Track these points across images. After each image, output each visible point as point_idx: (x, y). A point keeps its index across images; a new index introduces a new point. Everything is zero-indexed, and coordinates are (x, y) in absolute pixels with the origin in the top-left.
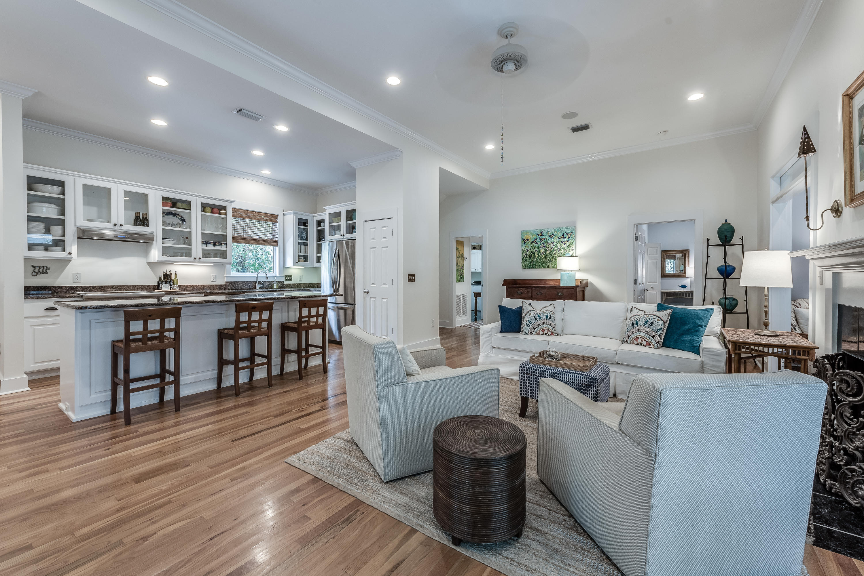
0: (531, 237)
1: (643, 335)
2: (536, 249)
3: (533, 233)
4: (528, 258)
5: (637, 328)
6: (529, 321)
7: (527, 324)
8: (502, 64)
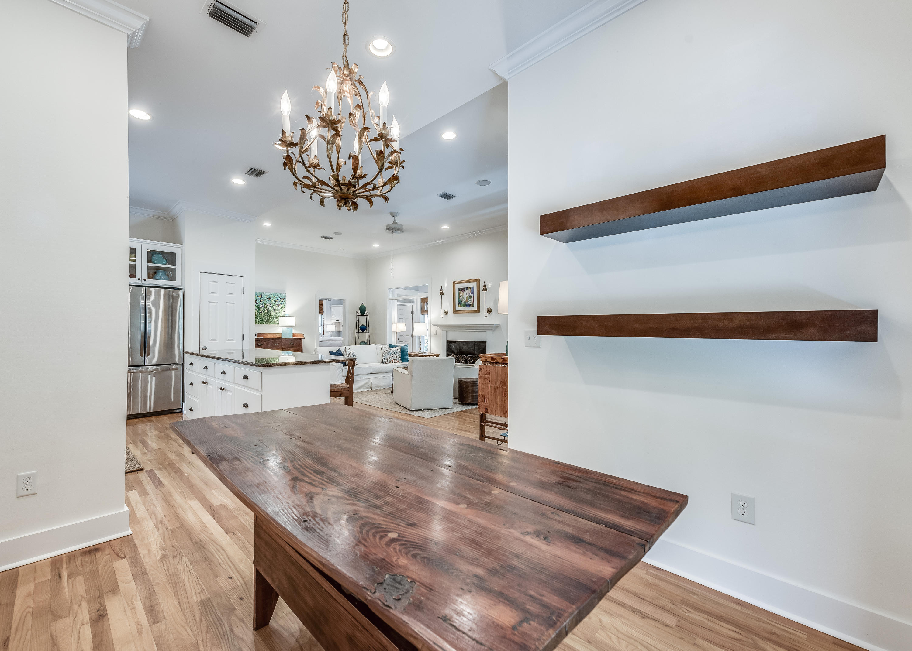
1: (395, 358)
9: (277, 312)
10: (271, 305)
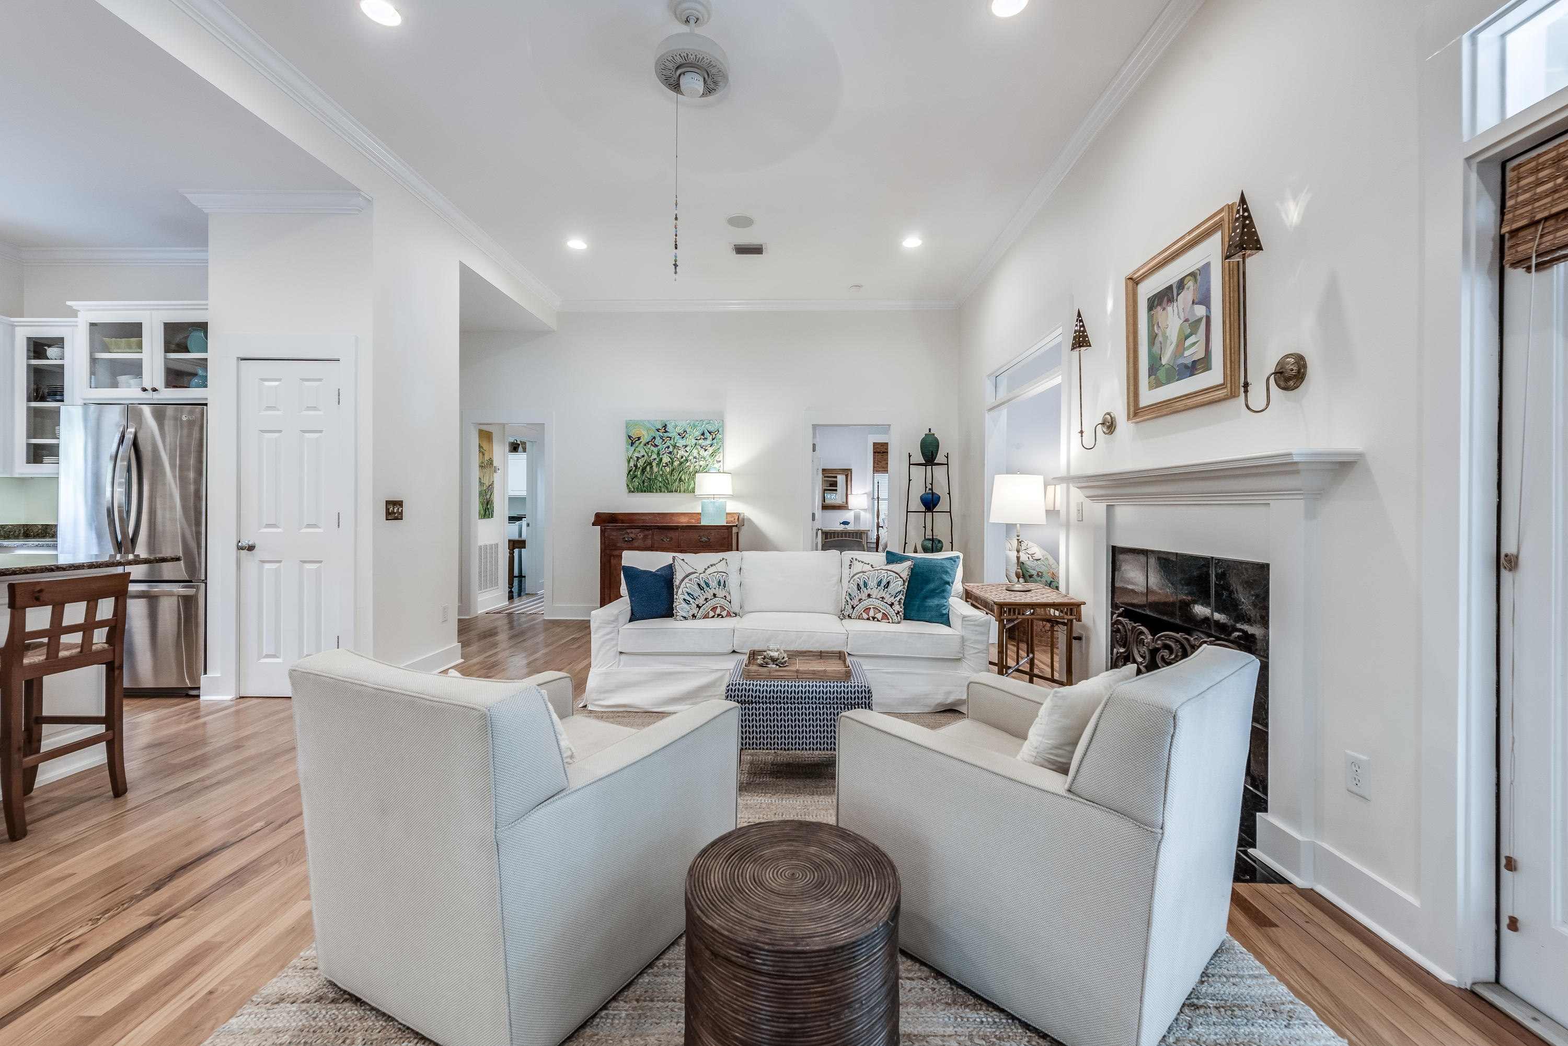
0: (644, 433)
1: (878, 603)
2: (654, 456)
3: (648, 425)
4: (639, 473)
5: (867, 592)
6: (689, 594)
7: (684, 600)
8: (679, 72)
9: (701, 463)
10: (688, 449)
